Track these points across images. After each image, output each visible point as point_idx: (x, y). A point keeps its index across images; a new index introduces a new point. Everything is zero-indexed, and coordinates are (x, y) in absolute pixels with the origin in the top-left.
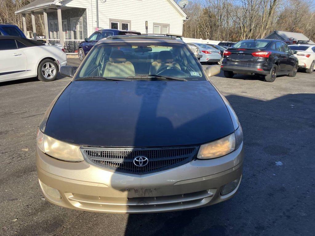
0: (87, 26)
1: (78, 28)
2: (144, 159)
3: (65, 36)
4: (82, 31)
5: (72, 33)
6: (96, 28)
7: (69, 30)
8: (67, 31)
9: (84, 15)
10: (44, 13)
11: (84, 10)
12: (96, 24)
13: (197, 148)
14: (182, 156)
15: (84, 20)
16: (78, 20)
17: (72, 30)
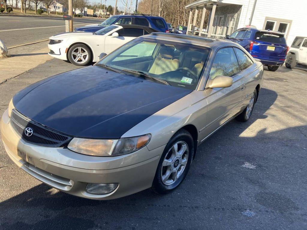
0: (238, 23)
1: (231, 24)
2: (31, 131)
3: (219, 31)
4: (233, 28)
5: (225, 28)
6: (247, 26)
7: (224, 26)
8: (222, 27)
9: (239, 12)
10: (204, 8)
11: (240, 7)
12: (249, 21)
13: (69, 138)
14: (54, 141)
15: (237, 17)
16: (232, 17)
17: (226, 26)
